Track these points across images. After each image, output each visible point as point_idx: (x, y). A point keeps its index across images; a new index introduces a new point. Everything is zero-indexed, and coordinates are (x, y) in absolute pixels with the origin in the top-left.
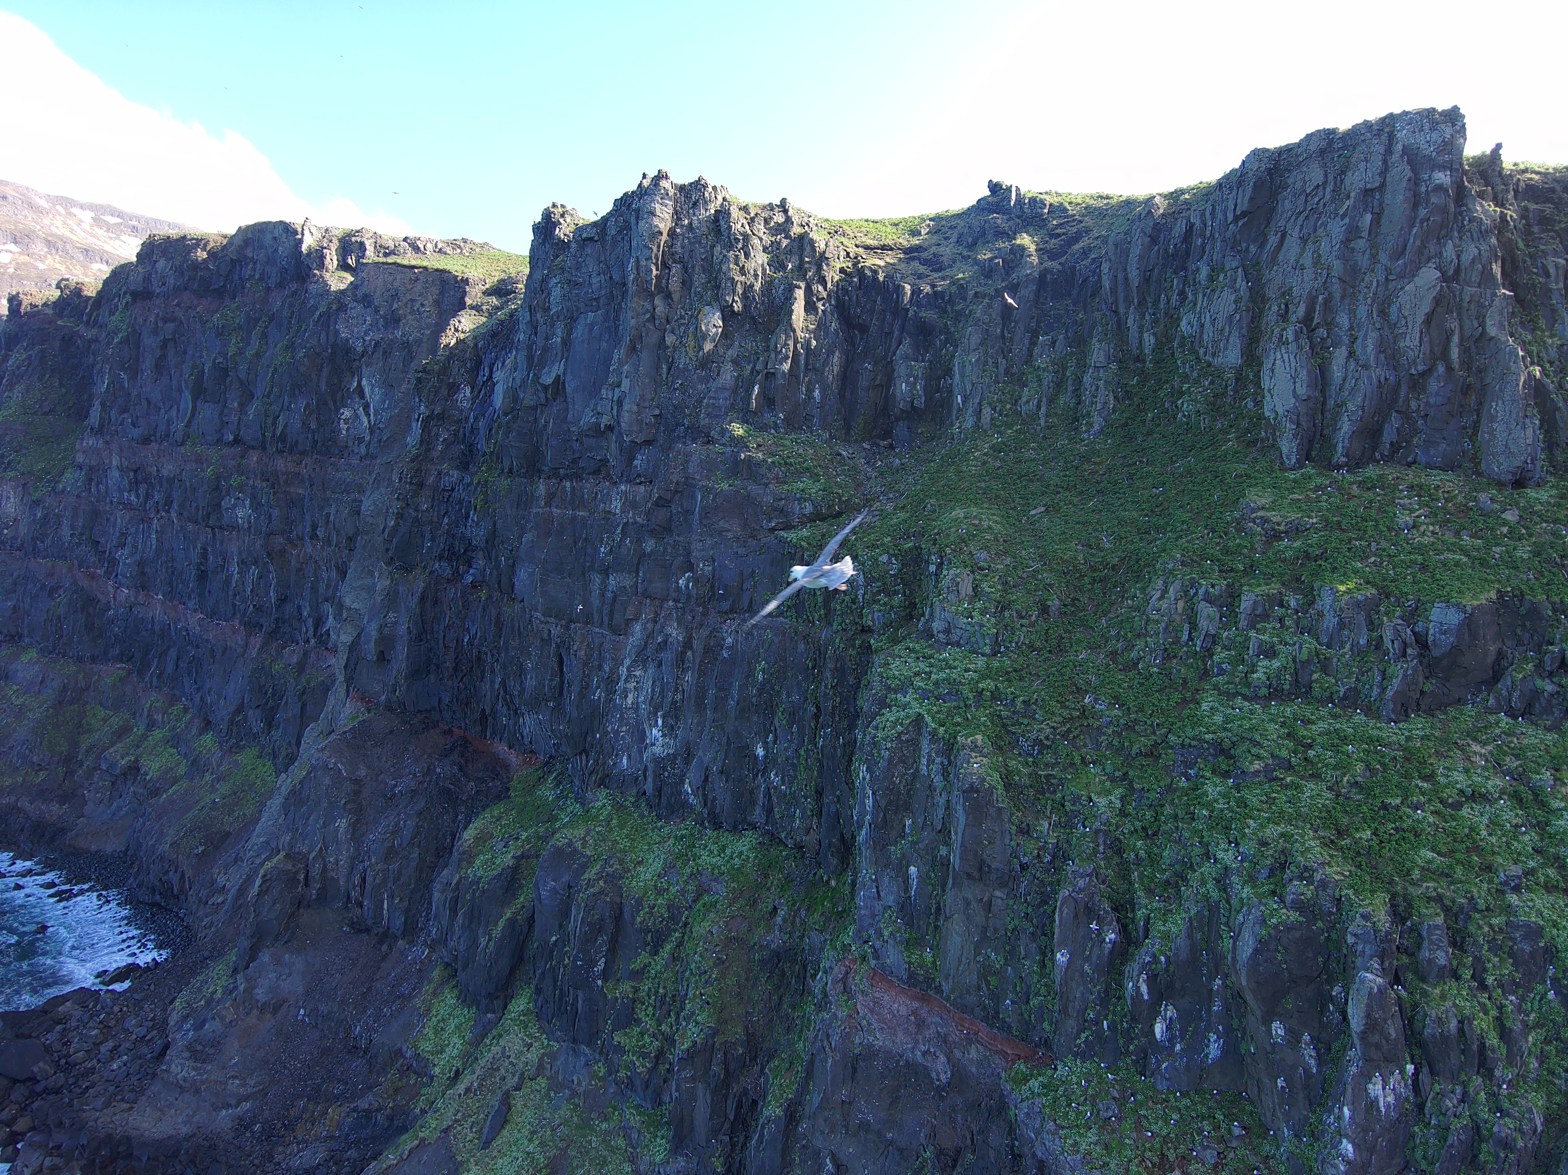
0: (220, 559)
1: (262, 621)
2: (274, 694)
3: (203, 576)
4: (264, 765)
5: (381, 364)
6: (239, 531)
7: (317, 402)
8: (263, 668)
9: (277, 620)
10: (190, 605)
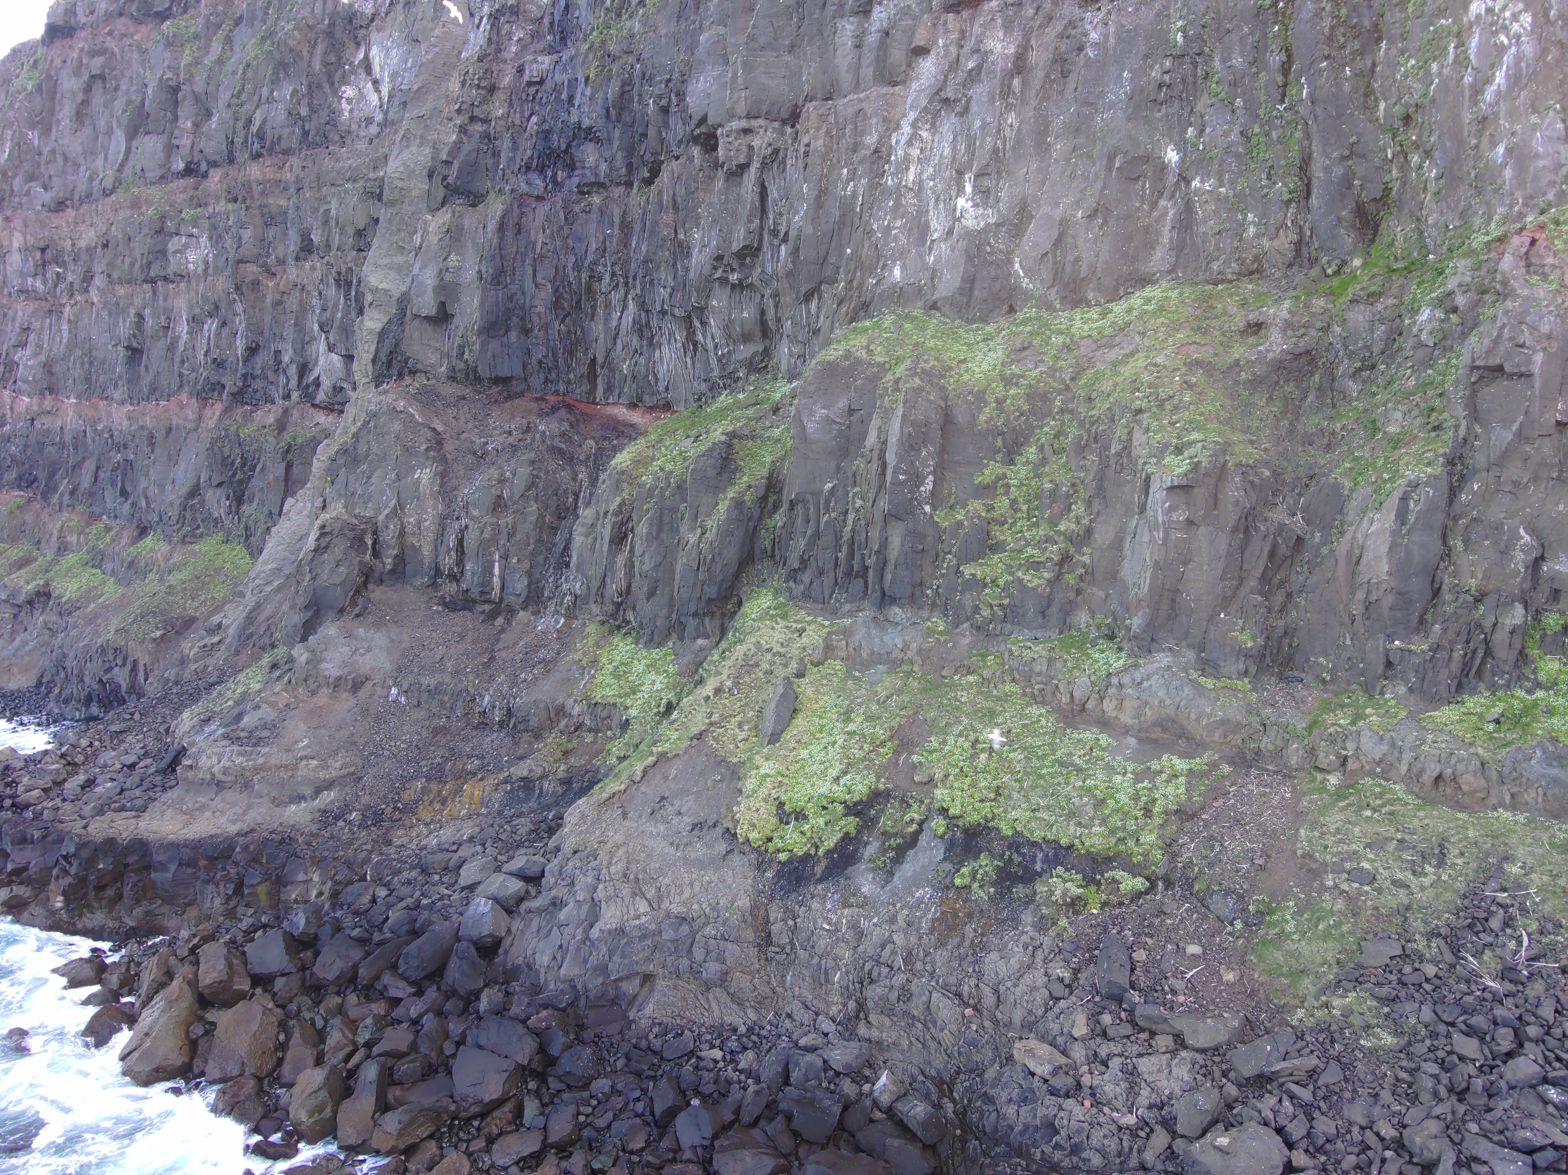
0: (163, 318)
1: (224, 380)
2: (244, 465)
3: (135, 354)
4: (233, 549)
5: (401, 18)
6: (189, 282)
7: (310, 87)
8: (227, 436)
9: (245, 376)
10: (117, 395)
